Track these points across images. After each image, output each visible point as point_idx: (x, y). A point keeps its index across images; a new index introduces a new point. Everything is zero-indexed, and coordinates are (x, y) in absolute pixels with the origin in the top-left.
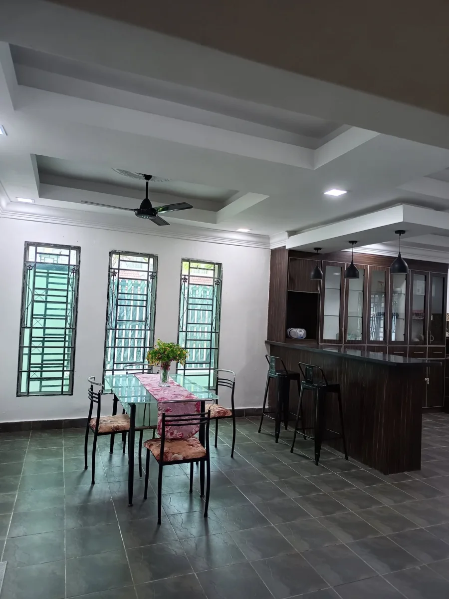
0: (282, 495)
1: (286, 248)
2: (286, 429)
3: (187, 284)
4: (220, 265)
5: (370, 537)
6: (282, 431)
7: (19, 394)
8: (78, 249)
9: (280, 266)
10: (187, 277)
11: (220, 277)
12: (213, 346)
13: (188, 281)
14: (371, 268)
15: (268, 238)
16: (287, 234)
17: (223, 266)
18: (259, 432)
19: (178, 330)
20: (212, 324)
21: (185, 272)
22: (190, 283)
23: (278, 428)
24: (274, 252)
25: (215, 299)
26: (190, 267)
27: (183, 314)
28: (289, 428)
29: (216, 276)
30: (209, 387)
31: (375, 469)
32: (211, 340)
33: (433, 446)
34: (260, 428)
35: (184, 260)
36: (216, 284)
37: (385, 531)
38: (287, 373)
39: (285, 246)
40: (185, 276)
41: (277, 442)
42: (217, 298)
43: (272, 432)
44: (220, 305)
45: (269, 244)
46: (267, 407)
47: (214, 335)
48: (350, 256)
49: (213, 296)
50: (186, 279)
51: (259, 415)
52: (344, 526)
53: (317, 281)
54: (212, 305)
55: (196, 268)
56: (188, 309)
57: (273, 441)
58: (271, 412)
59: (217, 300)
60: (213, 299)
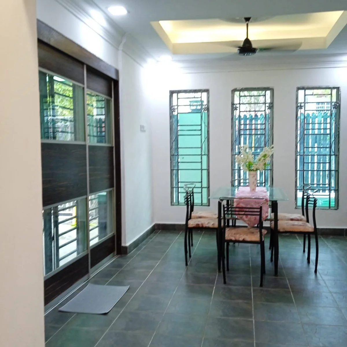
3: (303, 110)
4: (338, 89)
7: (172, 204)
8: (207, 91)
10: (303, 105)
11: (338, 100)
19: (296, 154)
20: (331, 147)
22: (306, 109)
25: (333, 122)
26: (305, 95)
27: (300, 139)
29: (334, 100)
30: (330, 207)
32: (330, 163)
35: (299, 88)
40: (301, 103)
47: (333, 157)
49: (331, 120)
54: (331, 129)
56: (305, 134)
60: (330, 123)
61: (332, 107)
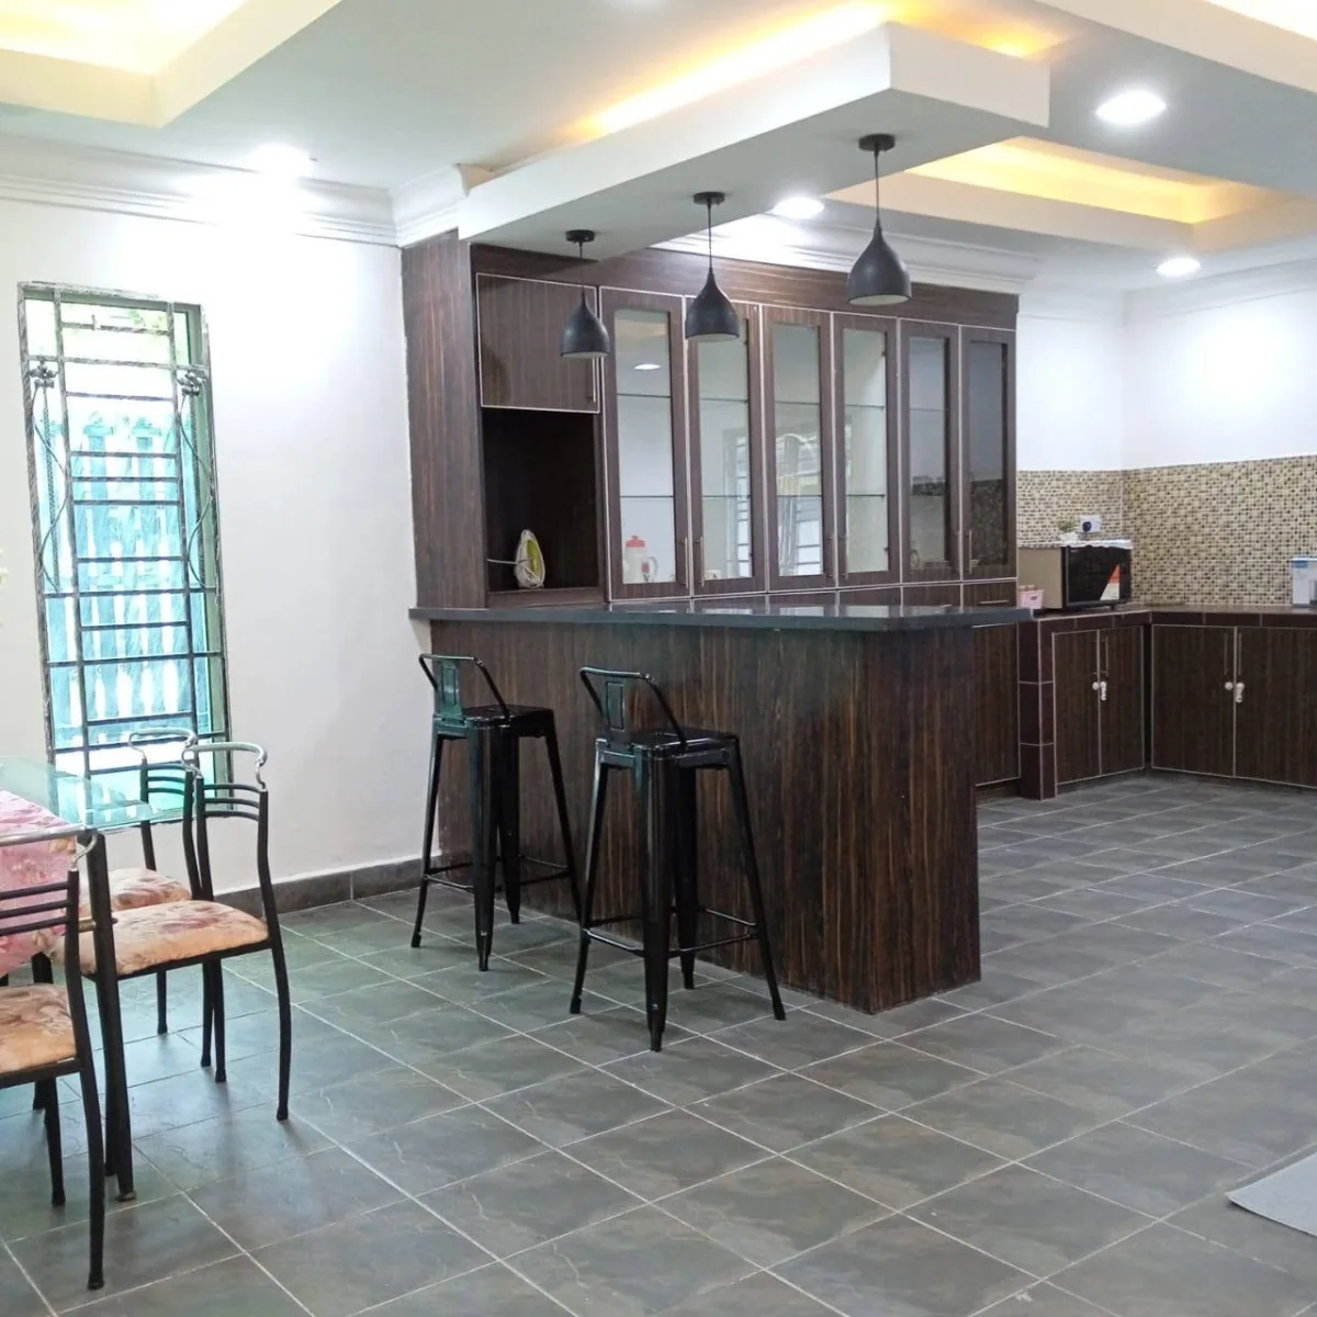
0: (523, 1144)
1: (462, 236)
2: (515, 919)
3: (54, 393)
4: (193, 312)
5: (851, 1228)
6: (502, 924)
9: (441, 314)
10: (52, 367)
11: (199, 362)
12: (199, 643)
13: (56, 380)
14: (770, 313)
15: (383, 199)
16: (457, 177)
17: (207, 315)
18: (416, 942)
19: (40, 591)
20: (186, 559)
21: (42, 341)
22: (69, 388)
23: (485, 918)
24: (414, 260)
25: (187, 453)
26: (60, 324)
27: (54, 521)
28: (526, 915)
29: (183, 360)
31: (837, 999)
32: (188, 624)
33: (1005, 903)
34: (418, 929)
35: (29, 292)
36: (185, 392)
37: (901, 1200)
38: (506, 712)
39: (455, 231)
40: (43, 360)
41: (484, 967)
42: (194, 450)
43: (467, 935)
44: (212, 478)
45: (390, 226)
46: (436, 852)
47: (198, 600)
48: (697, 271)
49: (178, 444)
50: (50, 375)
51: (411, 885)
52: (761, 1208)
53: (588, 362)
54: (179, 480)
55: (92, 327)
56: (71, 502)
57: (470, 965)
58: (455, 866)
59: (195, 458)
60: (177, 457)
61: (180, 387)
